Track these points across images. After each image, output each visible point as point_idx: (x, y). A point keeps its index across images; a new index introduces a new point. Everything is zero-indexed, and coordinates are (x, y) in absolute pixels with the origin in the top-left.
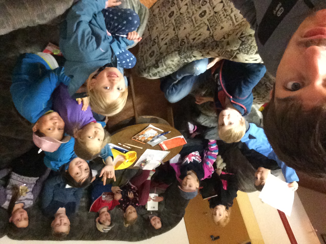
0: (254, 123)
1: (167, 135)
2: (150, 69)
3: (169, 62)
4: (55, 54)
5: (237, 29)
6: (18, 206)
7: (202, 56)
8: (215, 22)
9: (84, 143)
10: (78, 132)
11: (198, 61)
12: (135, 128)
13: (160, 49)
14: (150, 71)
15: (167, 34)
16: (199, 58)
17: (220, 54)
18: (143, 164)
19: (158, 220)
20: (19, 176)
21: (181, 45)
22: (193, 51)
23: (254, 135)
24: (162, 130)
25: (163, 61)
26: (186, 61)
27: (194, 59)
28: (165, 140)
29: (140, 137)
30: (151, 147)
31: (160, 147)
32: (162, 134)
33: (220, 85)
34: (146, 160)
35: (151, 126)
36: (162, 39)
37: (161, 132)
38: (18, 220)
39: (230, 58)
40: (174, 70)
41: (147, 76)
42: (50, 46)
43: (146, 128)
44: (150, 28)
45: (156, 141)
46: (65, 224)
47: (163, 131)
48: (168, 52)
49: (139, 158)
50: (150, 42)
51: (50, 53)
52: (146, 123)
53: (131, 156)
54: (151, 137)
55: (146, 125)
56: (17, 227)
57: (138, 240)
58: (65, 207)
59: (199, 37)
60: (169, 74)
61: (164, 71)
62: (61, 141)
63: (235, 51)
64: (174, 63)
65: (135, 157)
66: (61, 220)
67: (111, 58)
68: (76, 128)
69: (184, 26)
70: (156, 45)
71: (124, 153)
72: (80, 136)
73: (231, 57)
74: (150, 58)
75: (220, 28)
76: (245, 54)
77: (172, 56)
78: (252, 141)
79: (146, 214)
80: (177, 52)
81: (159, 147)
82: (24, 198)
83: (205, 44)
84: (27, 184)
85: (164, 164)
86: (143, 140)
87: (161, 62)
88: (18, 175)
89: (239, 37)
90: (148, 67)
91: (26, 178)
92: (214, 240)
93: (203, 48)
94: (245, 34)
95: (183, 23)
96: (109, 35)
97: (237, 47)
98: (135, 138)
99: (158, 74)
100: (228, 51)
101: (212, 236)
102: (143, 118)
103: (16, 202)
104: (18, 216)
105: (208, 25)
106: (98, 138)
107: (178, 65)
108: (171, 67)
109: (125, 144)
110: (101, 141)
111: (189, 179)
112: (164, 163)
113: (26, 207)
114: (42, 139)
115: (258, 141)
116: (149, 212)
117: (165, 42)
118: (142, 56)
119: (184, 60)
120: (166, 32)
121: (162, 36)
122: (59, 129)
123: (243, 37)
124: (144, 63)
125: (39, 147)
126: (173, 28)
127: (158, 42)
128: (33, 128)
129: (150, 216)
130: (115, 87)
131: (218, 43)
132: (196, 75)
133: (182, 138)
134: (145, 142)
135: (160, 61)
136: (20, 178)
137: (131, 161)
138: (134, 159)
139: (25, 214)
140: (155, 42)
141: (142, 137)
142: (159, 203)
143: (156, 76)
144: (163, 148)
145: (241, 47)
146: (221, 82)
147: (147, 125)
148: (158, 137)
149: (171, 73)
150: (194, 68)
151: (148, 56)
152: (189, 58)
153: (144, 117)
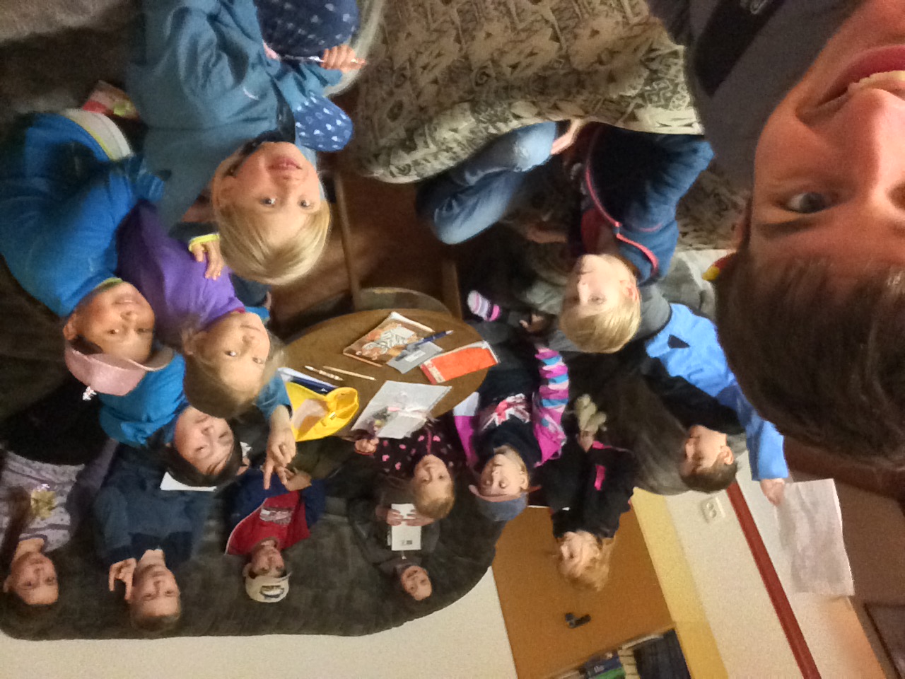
0: (683, 303)
1: (440, 340)
2: (392, 156)
3: (445, 134)
4: (118, 112)
5: (636, 36)
6: (27, 545)
7: (539, 114)
8: (574, 15)
9: (215, 371)
10: (196, 337)
11: (527, 130)
12: (353, 323)
13: (418, 96)
14: (392, 161)
15: (437, 52)
16: (530, 121)
17: (590, 109)
18: (377, 422)
19: (422, 575)
20: (30, 461)
21: (477, 84)
22: (512, 100)
23: (683, 337)
24: (429, 327)
25: (427, 131)
26: (493, 131)
27: (515, 124)
28: (435, 355)
29: (368, 349)
30: (397, 375)
31: (423, 374)
32: (429, 338)
33: (586, 196)
34: (385, 410)
35: (395, 315)
36: (424, 68)
37: (424, 331)
38: (29, 584)
39: (617, 119)
40: (458, 157)
41: (383, 174)
42: (101, 90)
43: (384, 322)
44: (388, 35)
45: (412, 359)
46: (168, 592)
47: (430, 330)
48: (440, 104)
49: (366, 406)
50: (392, 76)
51: (104, 111)
52: (382, 307)
53: (343, 400)
54: (398, 348)
55: (383, 312)
56: (26, 605)
57: (368, 630)
58: (162, 547)
59: (529, 60)
60: (444, 168)
61: (430, 158)
62: (143, 363)
63: (630, 100)
64: (458, 136)
65: (353, 405)
66: (157, 583)
67: (278, 117)
68: (189, 326)
69: (488, 27)
70: (408, 84)
71: (321, 393)
72: (201, 348)
73: (621, 117)
74: (390, 123)
75: (587, 32)
76: (657, 107)
77: (452, 115)
78: (680, 352)
79: (389, 560)
80: (466, 105)
81: (420, 375)
82: (43, 525)
83: (545, 78)
84: (51, 483)
85: (437, 420)
86: (375, 356)
87: (423, 135)
88: (24, 460)
89: (643, 59)
90: (384, 147)
91: (48, 470)
92: (575, 627)
93: (542, 93)
94: (659, 50)
95: (483, 19)
96: (270, 56)
97: (635, 88)
98: (353, 352)
99: (412, 168)
100: (612, 101)
101: (569, 616)
102: (374, 293)
103: (23, 536)
104: (28, 573)
105: (553, 27)
106: (253, 356)
107: (471, 141)
108: (451, 148)
109: (325, 367)
110: (261, 363)
111: (498, 465)
112: (437, 418)
113: (49, 549)
114: (93, 360)
115: (694, 354)
116: (397, 554)
117: (431, 76)
118: (368, 118)
119: (486, 129)
120: (436, 45)
121: (423, 60)
122: (140, 331)
123: (653, 59)
124: (375, 137)
125: (85, 382)
126: (454, 33)
127: (414, 75)
128: (64, 330)
129: (399, 566)
130: (293, 200)
131: (583, 77)
132: (519, 170)
133: (484, 348)
134: (382, 360)
135: (420, 131)
136: (30, 467)
137: (343, 416)
138: (351, 411)
139: (48, 568)
140: (404, 76)
141: (372, 347)
142: (425, 530)
143: (408, 173)
144: (432, 376)
145: (648, 88)
146: (589, 187)
147: (385, 314)
148: (416, 347)
149: (451, 164)
150: (516, 149)
151: (385, 116)
152: (501, 122)
153: (377, 291)
